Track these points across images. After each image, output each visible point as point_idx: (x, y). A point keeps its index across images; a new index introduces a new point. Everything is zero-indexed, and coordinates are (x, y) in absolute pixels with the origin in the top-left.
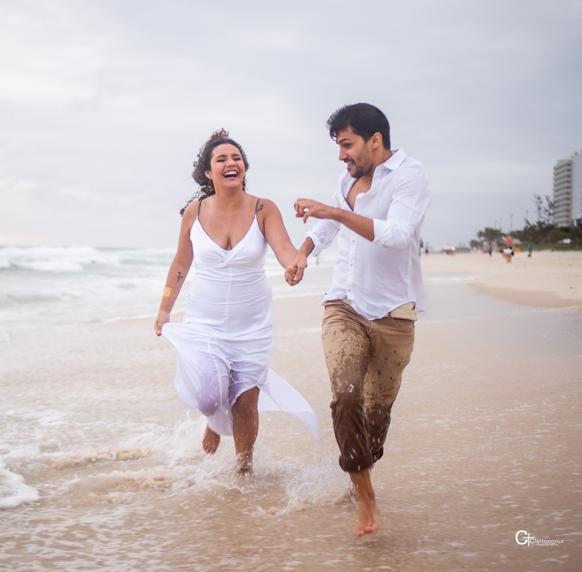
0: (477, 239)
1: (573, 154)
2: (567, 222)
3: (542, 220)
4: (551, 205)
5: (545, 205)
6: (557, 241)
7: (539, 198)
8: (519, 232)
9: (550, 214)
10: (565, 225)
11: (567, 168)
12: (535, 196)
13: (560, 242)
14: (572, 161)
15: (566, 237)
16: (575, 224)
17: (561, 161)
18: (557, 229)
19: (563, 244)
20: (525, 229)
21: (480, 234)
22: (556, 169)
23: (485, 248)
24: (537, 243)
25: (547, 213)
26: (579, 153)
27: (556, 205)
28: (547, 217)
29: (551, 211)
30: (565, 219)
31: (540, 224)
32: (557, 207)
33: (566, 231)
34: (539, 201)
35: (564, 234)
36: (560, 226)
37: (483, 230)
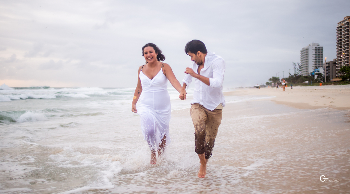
0: (269, 82)
1: (309, 45)
2: (307, 74)
3: (296, 73)
4: (300, 67)
5: (297, 67)
6: (303, 82)
7: (295, 64)
8: (286, 78)
9: (300, 71)
10: (306, 75)
11: (306, 51)
12: (293, 63)
13: (304, 82)
14: (308, 48)
15: (306, 80)
16: (310, 75)
17: (304, 48)
18: (303, 77)
19: (305, 83)
20: (289, 77)
21: (270, 80)
22: (301, 52)
23: (272, 86)
24: (294, 83)
25: (298, 70)
26: (311, 45)
27: (302, 67)
28: (298, 72)
29: (300, 69)
30: (306, 73)
31: (295, 75)
32: (303, 67)
33: (306, 78)
34: (295, 65)
35: (305, 79)
36: (303, 75)
37: (271, 78)
